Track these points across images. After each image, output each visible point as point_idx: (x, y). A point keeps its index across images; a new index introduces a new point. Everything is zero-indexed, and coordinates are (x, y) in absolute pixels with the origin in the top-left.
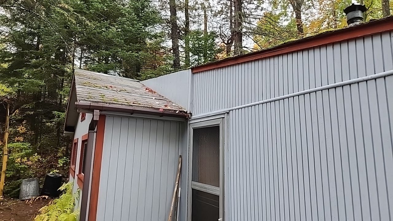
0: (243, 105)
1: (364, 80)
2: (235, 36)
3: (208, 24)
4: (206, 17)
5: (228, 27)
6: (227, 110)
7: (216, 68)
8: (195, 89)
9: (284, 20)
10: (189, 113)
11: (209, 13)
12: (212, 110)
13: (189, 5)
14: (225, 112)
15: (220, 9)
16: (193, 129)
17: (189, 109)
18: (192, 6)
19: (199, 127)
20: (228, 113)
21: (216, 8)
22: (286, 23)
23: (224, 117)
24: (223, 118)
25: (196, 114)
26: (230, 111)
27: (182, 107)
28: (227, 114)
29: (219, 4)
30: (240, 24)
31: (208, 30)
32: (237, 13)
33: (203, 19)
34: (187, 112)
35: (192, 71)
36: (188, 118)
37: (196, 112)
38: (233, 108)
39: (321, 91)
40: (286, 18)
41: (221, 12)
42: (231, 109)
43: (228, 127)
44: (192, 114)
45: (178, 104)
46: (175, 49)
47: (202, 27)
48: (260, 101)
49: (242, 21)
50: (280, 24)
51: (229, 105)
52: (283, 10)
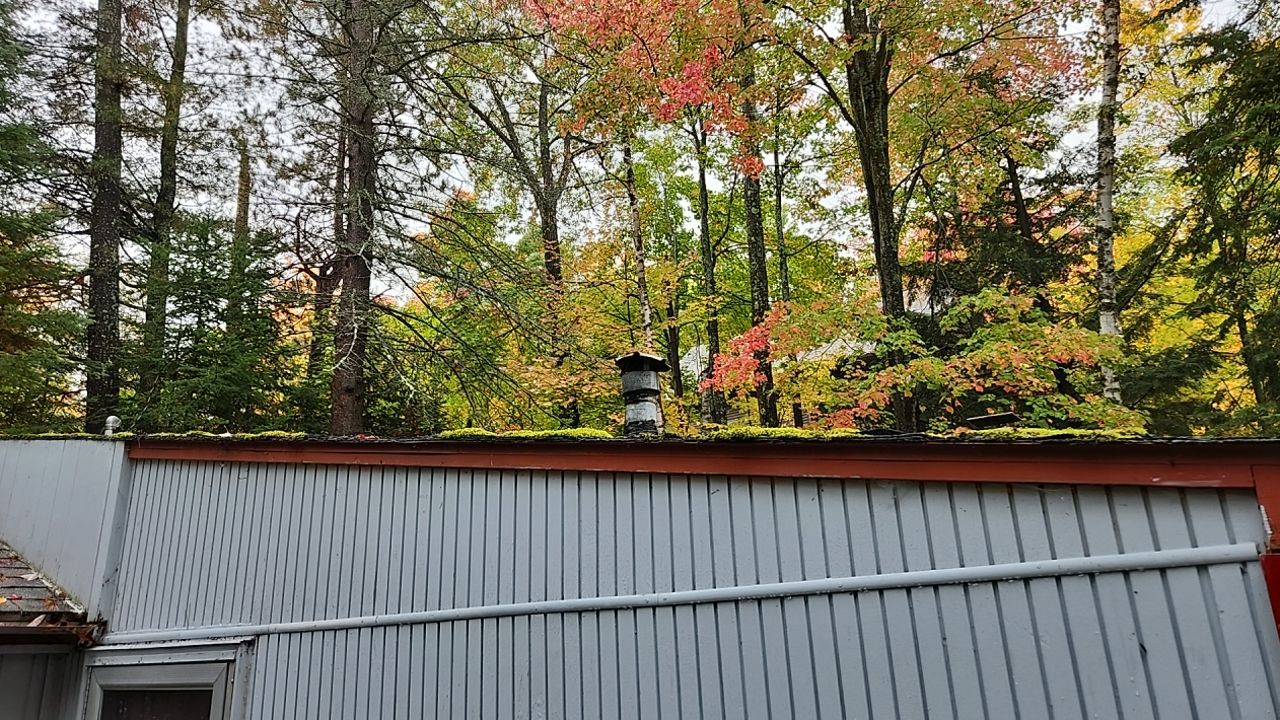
0: (309, 620)
1: (649, 604)
2: (348, 266)
3: (252, 199)
4: (246, 178)
5: (327, 225)
6: (247, 631)
7: (223, 462)
8: (132, 518)
9: (508, 229)
10: (94, 623)
11: (261, 168)
12: (191, 621)
13: (182, 124)
14: (238, 640)
15: (301, 159)
16: (105, 691)
17: (95, 601)
18: (195, 130)
19: (129, 686)
20: (250, 644)
21: (286, 155)
22: (513, 240)
23: (234, 661)
24: (229, 662)
25: (123, 624)
26: (258, 635)
27: (68, 591)
28: (244, 647)
29: (299, 142)
30: (364, 234)
31: (250, 220)
32: (358, 195)
33: (233, 182)
34: (85, 615)
35: (127, 452)
36: (86, 642)
37: (124, 619)
38: (272, 626)
39: (543, 615)
40: (514, 224)
41: (302, 170)
42: (264, 627)
43: (245, 699)
44: (109, 623)
45: (51, 574)
46: (102, 277)
47: (230, 210)
48: (366, 614)
49: (370, 223)
50: (498, 239)
51: (257, 613)
52: (509, 201)
